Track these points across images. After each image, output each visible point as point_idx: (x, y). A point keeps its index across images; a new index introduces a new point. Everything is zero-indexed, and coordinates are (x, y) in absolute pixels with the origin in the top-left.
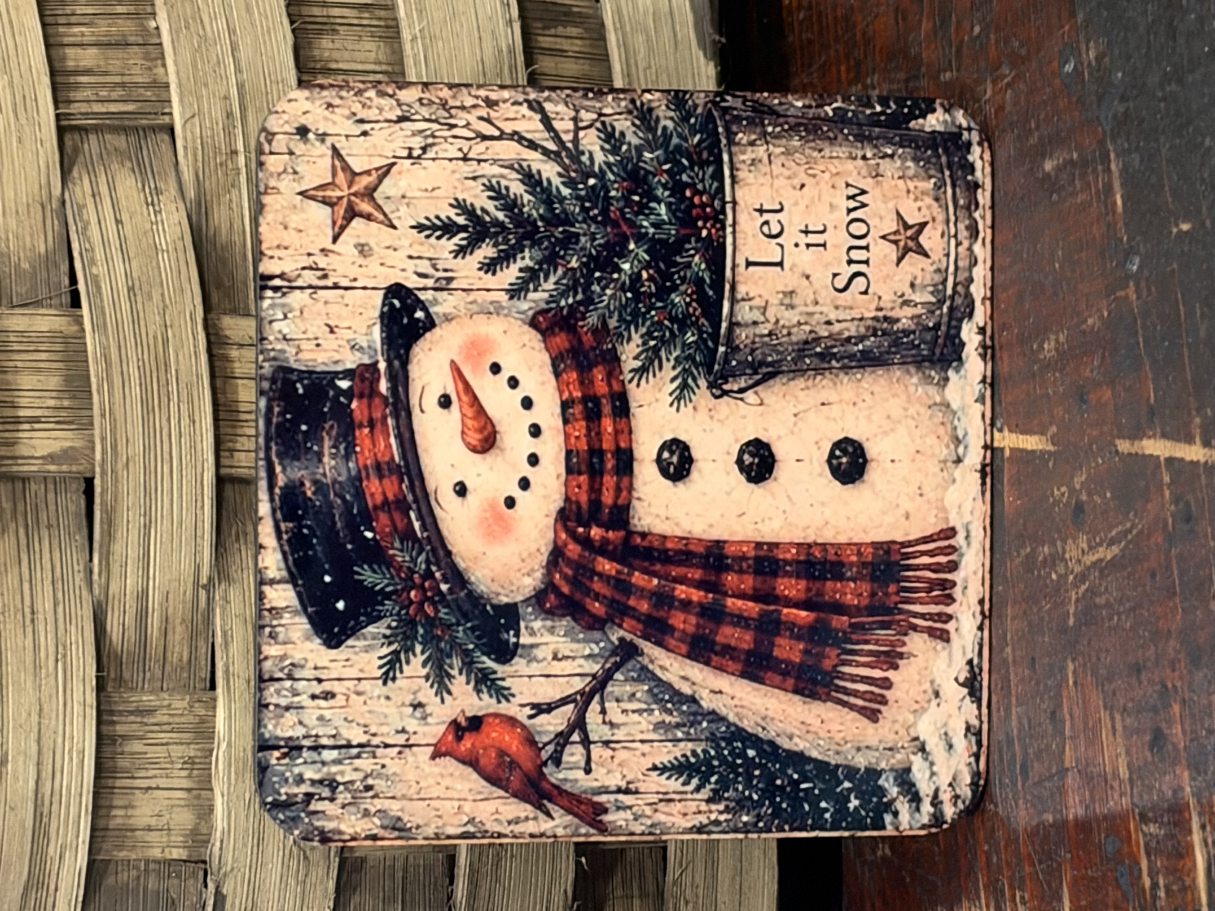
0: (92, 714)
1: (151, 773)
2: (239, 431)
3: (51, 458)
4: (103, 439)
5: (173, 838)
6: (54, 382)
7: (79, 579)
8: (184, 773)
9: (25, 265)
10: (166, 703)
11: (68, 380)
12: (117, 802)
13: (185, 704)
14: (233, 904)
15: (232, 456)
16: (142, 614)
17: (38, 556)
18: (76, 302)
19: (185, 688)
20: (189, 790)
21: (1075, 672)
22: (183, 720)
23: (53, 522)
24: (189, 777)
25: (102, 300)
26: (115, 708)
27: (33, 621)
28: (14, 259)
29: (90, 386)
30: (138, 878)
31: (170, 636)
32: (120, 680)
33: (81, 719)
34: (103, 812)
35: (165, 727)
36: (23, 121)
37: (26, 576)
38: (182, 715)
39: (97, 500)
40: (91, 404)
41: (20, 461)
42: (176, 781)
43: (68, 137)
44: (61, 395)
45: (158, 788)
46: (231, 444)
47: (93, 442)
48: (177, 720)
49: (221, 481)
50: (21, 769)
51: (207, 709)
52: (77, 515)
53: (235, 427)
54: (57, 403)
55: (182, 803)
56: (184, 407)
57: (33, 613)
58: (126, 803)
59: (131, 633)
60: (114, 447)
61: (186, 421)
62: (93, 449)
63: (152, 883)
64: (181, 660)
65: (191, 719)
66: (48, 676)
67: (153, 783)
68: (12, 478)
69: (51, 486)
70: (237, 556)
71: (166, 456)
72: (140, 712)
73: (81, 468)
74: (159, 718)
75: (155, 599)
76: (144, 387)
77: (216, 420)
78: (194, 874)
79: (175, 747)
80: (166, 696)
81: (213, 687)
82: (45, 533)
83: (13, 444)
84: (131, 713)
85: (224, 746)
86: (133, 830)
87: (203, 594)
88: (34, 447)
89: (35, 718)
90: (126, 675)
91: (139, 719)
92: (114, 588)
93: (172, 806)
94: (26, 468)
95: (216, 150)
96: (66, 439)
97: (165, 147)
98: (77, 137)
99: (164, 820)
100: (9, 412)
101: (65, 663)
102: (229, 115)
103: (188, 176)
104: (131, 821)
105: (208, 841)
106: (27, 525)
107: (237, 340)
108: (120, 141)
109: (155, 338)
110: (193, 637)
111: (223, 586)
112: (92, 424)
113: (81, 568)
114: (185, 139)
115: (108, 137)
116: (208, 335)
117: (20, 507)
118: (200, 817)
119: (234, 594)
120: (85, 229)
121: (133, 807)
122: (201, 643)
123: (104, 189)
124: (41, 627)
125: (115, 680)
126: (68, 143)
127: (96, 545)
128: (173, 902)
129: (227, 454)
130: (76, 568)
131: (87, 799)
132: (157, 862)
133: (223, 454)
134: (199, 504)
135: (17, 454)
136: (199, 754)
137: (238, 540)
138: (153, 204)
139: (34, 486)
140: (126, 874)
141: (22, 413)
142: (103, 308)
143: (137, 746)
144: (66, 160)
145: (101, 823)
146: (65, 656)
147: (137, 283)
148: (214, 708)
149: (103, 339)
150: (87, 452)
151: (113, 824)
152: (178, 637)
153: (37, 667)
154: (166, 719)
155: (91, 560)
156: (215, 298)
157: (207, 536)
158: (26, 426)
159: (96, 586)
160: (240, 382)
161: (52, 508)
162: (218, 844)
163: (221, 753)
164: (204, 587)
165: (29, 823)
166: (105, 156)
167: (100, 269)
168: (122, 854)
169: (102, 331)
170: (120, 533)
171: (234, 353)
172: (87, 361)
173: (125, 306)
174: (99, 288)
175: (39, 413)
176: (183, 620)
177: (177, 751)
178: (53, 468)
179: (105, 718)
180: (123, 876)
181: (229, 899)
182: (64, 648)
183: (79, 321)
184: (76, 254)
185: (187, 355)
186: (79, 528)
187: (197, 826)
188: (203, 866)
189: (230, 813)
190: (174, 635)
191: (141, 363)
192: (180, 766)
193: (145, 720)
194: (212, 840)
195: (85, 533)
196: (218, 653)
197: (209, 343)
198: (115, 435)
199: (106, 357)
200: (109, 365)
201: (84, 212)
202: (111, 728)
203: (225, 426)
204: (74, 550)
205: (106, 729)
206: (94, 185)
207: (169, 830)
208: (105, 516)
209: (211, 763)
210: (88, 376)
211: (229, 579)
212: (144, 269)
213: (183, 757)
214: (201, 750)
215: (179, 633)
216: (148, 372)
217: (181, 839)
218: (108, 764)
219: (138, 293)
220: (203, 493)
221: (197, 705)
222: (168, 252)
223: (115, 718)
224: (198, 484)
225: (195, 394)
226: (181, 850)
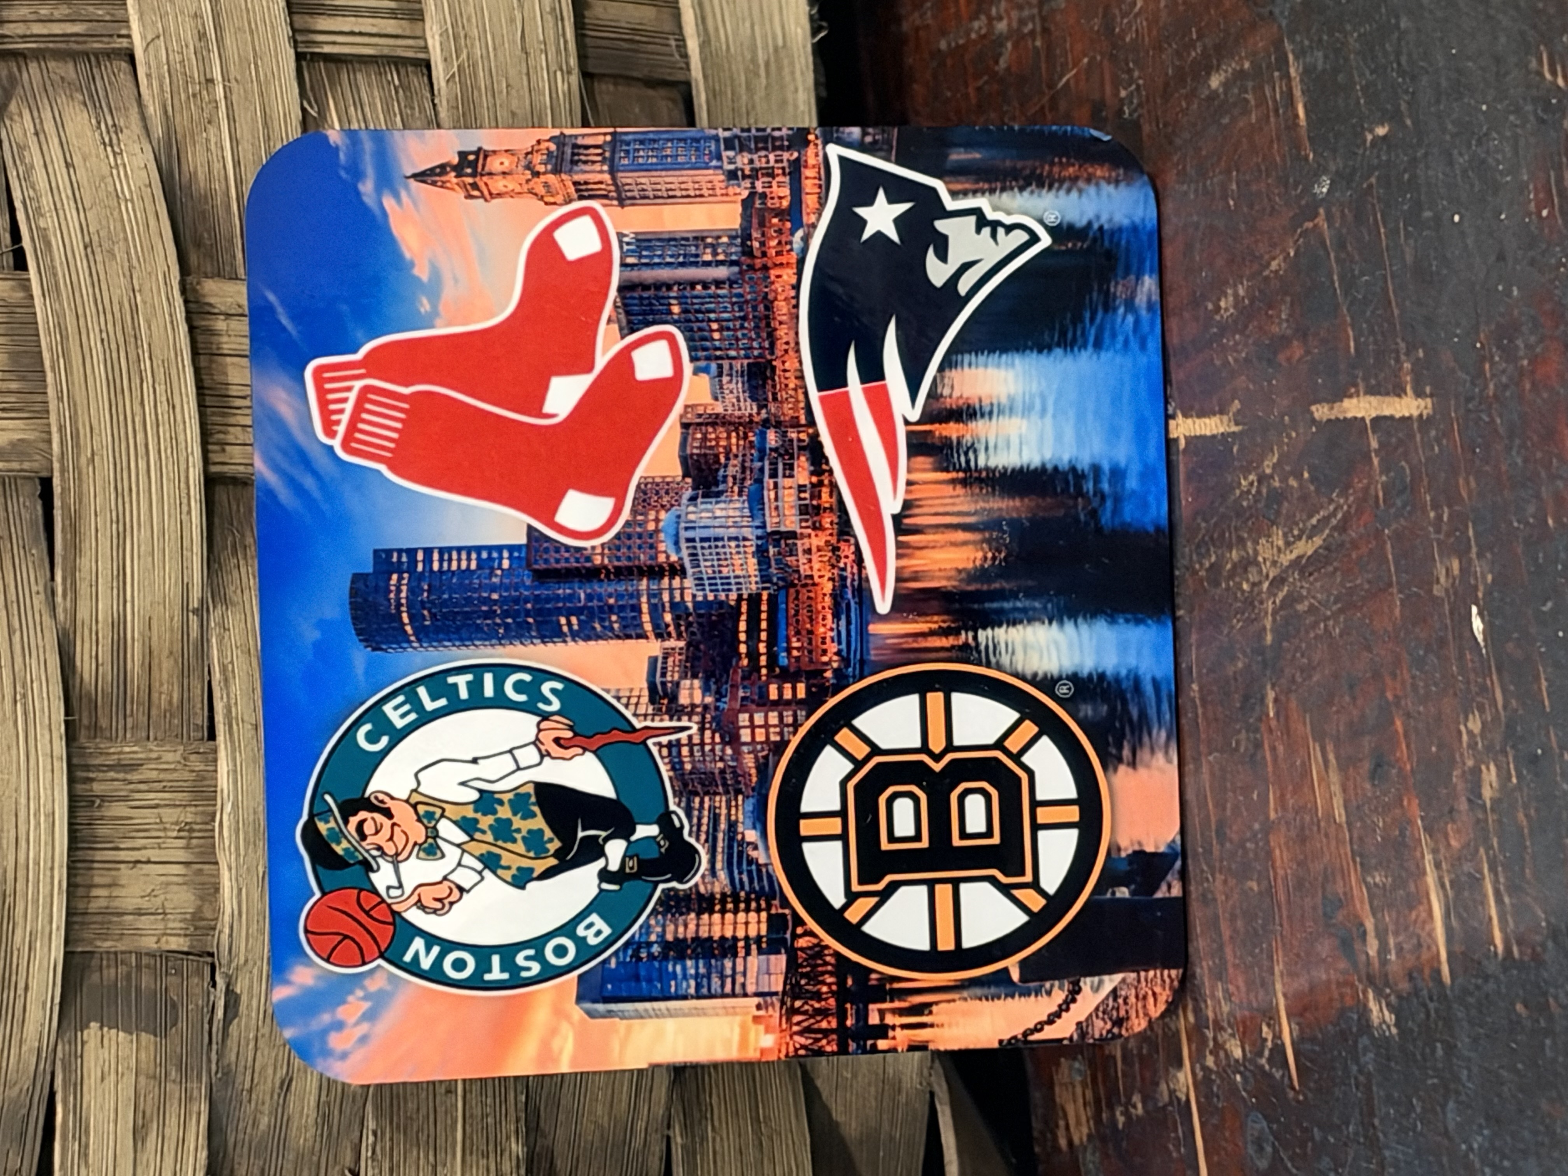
0: (61, 769)
1: (139, 843)
2: (232, 420)
4: (61, 429)
5: (171, 925)
7: (39, 602)
8: (181, 843)
10: (154, 755)
11: (14, 356)
12: (97, 880)
13: (178, 756)
14: (249, 1006)
15: (224, 450)
16: (120, 647)
18: (20, 263)
19: (178, 738)
20: (187, 864)
21: (1276, 700)
22: (175, 776)
23: (4, 533)
24: (187, 847)
25: (52, 259)
26: (90, 761)
29: (42, 365)
30: (129, 976)
31: (155, 673)
32: (95, 729)
33: (49, 774)
34: (81, 892)
35: (154, 786)
38: (175, 770)
39: (57, 503)
40: (45, 386)
42: (171, 852)
44: (7, 376)
45: (149, 862)
46: (221, 436)
47: (49, 433)
48: (169, 776)
49: (211, 481)
51: (206, 762)
52: (33, 523)
53: (224, 415)
54: (4, 386)
55: (179, 880)
56: (160, 389)
58: (110, 880)
59: (106, 669)
60: (76, 437)
61: (162, 408)
62: (49, 442)
63: (146, 981)
64: (170, 702)
65: (187, 775)
67: (142, 855)
70: (235, 573)
71: (141, 449)
72: (120, 767)
73: (36, 465)
74: (145, 774)
75: (134, 630)
76: (110, 365)
77: (201, 406)
78: (199, 970)
79: (167, 810)
80: (151, 745)
81: (212, 736)
84: (111, 768)
85: (228, 808)
86: (120, 914)
87: (194, 620)
90: (103, 722)
91: (121, 776)
92: (83, 613)
93: (168, 884)
95: (188, 79)
96: (15, 430)
97: (124, 76)
98: (12, 61)
99: (158, 901)
101: (25, 705)
102: (202, 36)
103: (153, 109)
104: (116, 903)
105: (214, 929)
107: (223, 309)
108: (67, 69)
109: (121, 304)
110: (184, 673)
111: (219, 611)
112: (48, 412)
113: (41, 589)
114: (148, 64)
115: (51, 64)
116: (186, 302)
118: (202, 898)
119: (234, 620)
120: (28, 172)
121: (120, 886)
122: (195, 681)
123: (49, 126)
125: (88, 728)
126: (3, 73)
127: (58, 559)
128: (174, 1006)
129: (217, 448)
130: (34, 589)
131: (61, 874)
132: (151, 955)
133: (212, 447)
134: (185, 508)
136: (199, 820)
137: (235, 552)
138: (111, 144)
140: (113, 971)
142: (54, 267)
143: (118, 810)
145: (81, 905)
146: (24, 696)
147: (95, 238)
148: (215, 760)
149: (56, 307)
150: (43, 446)
151: (94, 906)
152: (165, 676)
154: (154, 775)
155: (53, 578)
156: (193, 257)
157: (196, 548)
159: (60, 610)
160: (229, 360)
162: (227, 931)
163: (225, 817)
164: (195, 611)
166: (48, 85)
167: (48, 222)
168: (108, 945)
169: (54, 293)
170: (88, 545)
171: (220, 325)
172: (38, 335)
173: (82, 265)
174: (48, 244)
176: (171, 653)
177: (170, 815)
179: (78, 773)
180: (110, 973)
181: (244, 998)
182: (24, 686)
183: (25, 286)
184: (18, 204)
185: (162, 325)
186: (36, 540)
187: (199, 909)
188: (209, 960)
189: (240, 890)
190: (160, 670)
191: (104, 335)
192: (175, 834)
193: (129, 777)
194: (219, 926)
195: (44, 545)
196: (217, 694)
197: (188, 312)
198: (76, 422)
199: (61, 328)
200: (64, 338)
201: (26, 153)
202: (87, 787)
203: (214, 414)
204: (30, 565)
205: (80, 788)
206: (37, 121)
207: (165, 913)
208: (67, 522)
209: (213, 830)
210: (40, 353)
211: (226, 602)
212: (104, 223)
213: (176, 823)
214: (203, 813)
215: (166, 669)
216: (114, 346)
217: (182, 925)
218: (85, 832)
219: (97, 250)
220: (188, 494)
221: (193, 757)
222: (132, 201)
223: (92, 775)
224: (183, 485)
225: (174, 372)
226: (181, 940)
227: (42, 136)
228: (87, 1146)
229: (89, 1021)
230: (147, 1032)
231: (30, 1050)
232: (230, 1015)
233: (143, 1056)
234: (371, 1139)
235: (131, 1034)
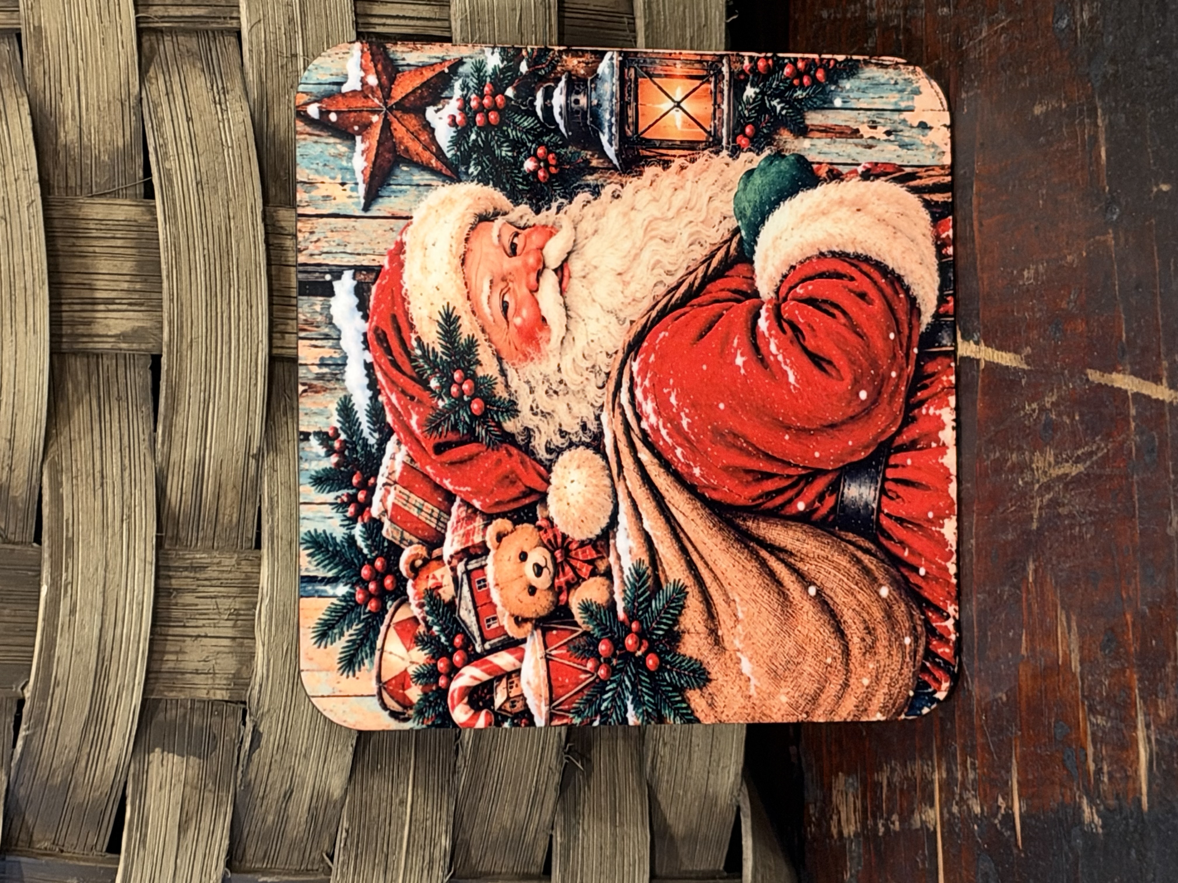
0: (151, 570)
1: (200, 623)
2: (291, 315)
3: (123, 337)
4: (170, 322)
5: (217, 681)
6: (128, 266)
7: (144, 446)
8: (230, 623)
9: (105, 158)
10: (216, 561)
11: (140, 264)
12: (169, 648)
13: (233, 562)
14: (268, 741)
15: (283, 338)
16: (199, 480)
17: (108, 425)
18: (149, 193)
19: (234, 548)
20: (233, 638)
21: (1036, 571)
22: (230, 576)
23: (123, 394)
24: (234, 626)
25: (173, 193)
26: (172, 564)
27: (102, 485)
28: (95, 152)
29: (160, 271)
30: (185, 715)
31: (222, 499)
32: (176, 539)
33: (141, 575)
34: (156, 656)
35: (214, 582)
36: (107, 24)
37: (97, 444)
38: (230, 572)
39: (163, 376)
40: (161, 287)
41: (96, 339)
42: (221, 630)
43: (145, 38)
44: (134, 279)
45: (206, 636)
46: (282, 327)
47: (161, 323)
48: (225, 575)
49: (273, 360)
50: (87, 618)
51: (253, 567)
52: (144, 388)
53: (284, 311)
54: (131, 286)
55: (227, 650)
56: (243, 292)
57: (102, 477)
58: (178, 649)
59: (188, 497)
60: (181, 328)
61: (243, 307)
62: (161, 328)
63: (197, 720)
64: (231, 521)
65: (238, 575)
66: (114, 534)
67: (201, 631)
68: (87, 354)
69: (121, 362)
70: (284, 429)
71: (226, 338)
72: (194, 568)
73: (150, 346)
74: (209, 573)
75: (210, 469)
76: (209, 275)
77: (271, 304)
78: (234, 713)
79: (222, 599)
80: (216, 553)
81: (258, 546)
82: (115, 404)
83: (89, 323)
85: (266, 601)
86: (183, 673)
87: (252, 462)
88: (107, 326)
89: (101, 571)
90: (182, 534)
91: (192, 575)
92: (175, 456)
93: (218, 653)
94: (100, 346)
95: (279, 54)
96: (137, 320)
97: (232, 49)
98: (153, 38)
99: (210, 665)
100: (86, 294)
101: (129, 524)
102: (291, 20)
103: (252, 77)
104: (182, 665)
105: (248, 685)
106: (99, 397)
107: (290, 231)
108: (192, 43)
109: (220, 228)
110: (242, 501)
111: (271, 456)
112: (161, 307)
113: (147, 438)
114: (251, 43)
115: (181, 39)
116: (266, 226)
117: (94, 381)
118: (241, 663)
119: (280, 463)
120: (159, 126)
121: (185, 653)
122: (249, 507)
123: (177, 88)
124: (109, 490)
125: (172, 538)
126: (146, 45)
127: (161, 418)
128: (215, 738)
129: (278, 335)
130: (142, 438)
131: (144, 646)
132: (202, 702)
133: (274, 335)
134: (253, 382)
135: (94, 332)
136: (244, 607)
137: (285, 414)
138: (220, 104)
139: (106, 362)
140: (174, 712)
141: (99, 295)
142: (174, 200)
143: (188, 598)
144: (143, 61)
145: (155, 667)
146: (129, 517)
147: (204, 178)
148: (259, 565)
149: (173, 230)
150: (156, 332)
151: (166, 667)
152: (229, 501)
153: (104, 526)
154: (215, 575)
155: (155, 430)
156: (272, 191)
157: (258, 411)
158: (102, 307)
159: (159, 454)
160: (292, 269)
161: (121, 379)
162: (257, 687)
163: (263, 607)
164: (254, 456)
165: (92, 665)
166: (178, 56)
167: (172, 164)
168: (173, 694)
169: (172, 221)
170: (182, 407)
171: (287, 242)
172: (159, 249)
173: (194, 198)
174: (171, 181)
175: (113, 295)
176: (234, 486)
177: (225, 604)
178: (124, 346)
179: (162, 572)
180: (171, 714)
181: (265, 736)
182: (130, 508)
183: (152, 211)
184: (151, 149)
185: (247, 245)
186: (145, 400)
187: (239, 671)
188: (242, 706)
189: (269, 661)
190: (226, 499)
191: (206, 252)
192: (226, 617)
193: (198, 575)
194: (252, 683)
195: (151, 405)
196: (265, 517)
197: (267, 233)
198: (182, 316)
199: (176, 246)
200: (178, 253)
201: (159, 109)
202: (167, 582)
203: (279, 311)
204: (140, 420)
205: (163, 583)
206: (168, 84)
207: (215, 674)
208: (169, 391)
209: (254, 615)
210: (159, 263)
211: (276, 450)
212: (211, 165)
213: (230, 609)
214: (246, 603)
215: (230, 497)
216: (212, 261)
217: (225, 682)
218: (163, 614)
219: (205, 186)
220: (256, 371)
221: (243, 562)
222: (232, 147)
223: (171, 573)
224: (253, 364)
225: (253, 281)
226: (224, 692)
227: (171, 96)
228: (146, 835)
229: (155, 747)
230: (194, 755)
231: (111, 767)
232: (254, 746)
233: (190, 772)
234: (344, 834)
235: (183, 756)
